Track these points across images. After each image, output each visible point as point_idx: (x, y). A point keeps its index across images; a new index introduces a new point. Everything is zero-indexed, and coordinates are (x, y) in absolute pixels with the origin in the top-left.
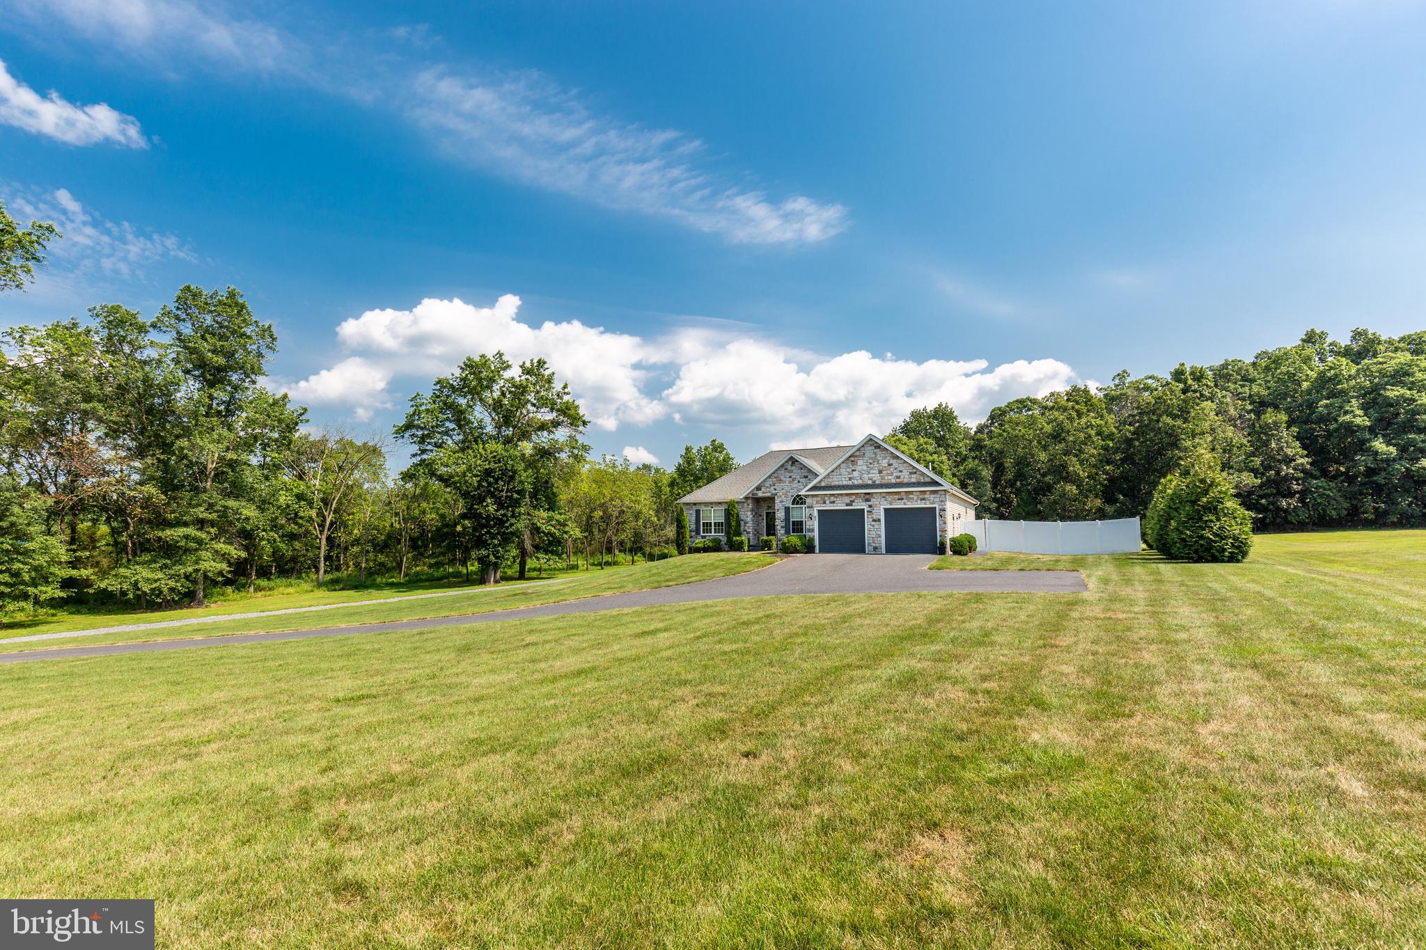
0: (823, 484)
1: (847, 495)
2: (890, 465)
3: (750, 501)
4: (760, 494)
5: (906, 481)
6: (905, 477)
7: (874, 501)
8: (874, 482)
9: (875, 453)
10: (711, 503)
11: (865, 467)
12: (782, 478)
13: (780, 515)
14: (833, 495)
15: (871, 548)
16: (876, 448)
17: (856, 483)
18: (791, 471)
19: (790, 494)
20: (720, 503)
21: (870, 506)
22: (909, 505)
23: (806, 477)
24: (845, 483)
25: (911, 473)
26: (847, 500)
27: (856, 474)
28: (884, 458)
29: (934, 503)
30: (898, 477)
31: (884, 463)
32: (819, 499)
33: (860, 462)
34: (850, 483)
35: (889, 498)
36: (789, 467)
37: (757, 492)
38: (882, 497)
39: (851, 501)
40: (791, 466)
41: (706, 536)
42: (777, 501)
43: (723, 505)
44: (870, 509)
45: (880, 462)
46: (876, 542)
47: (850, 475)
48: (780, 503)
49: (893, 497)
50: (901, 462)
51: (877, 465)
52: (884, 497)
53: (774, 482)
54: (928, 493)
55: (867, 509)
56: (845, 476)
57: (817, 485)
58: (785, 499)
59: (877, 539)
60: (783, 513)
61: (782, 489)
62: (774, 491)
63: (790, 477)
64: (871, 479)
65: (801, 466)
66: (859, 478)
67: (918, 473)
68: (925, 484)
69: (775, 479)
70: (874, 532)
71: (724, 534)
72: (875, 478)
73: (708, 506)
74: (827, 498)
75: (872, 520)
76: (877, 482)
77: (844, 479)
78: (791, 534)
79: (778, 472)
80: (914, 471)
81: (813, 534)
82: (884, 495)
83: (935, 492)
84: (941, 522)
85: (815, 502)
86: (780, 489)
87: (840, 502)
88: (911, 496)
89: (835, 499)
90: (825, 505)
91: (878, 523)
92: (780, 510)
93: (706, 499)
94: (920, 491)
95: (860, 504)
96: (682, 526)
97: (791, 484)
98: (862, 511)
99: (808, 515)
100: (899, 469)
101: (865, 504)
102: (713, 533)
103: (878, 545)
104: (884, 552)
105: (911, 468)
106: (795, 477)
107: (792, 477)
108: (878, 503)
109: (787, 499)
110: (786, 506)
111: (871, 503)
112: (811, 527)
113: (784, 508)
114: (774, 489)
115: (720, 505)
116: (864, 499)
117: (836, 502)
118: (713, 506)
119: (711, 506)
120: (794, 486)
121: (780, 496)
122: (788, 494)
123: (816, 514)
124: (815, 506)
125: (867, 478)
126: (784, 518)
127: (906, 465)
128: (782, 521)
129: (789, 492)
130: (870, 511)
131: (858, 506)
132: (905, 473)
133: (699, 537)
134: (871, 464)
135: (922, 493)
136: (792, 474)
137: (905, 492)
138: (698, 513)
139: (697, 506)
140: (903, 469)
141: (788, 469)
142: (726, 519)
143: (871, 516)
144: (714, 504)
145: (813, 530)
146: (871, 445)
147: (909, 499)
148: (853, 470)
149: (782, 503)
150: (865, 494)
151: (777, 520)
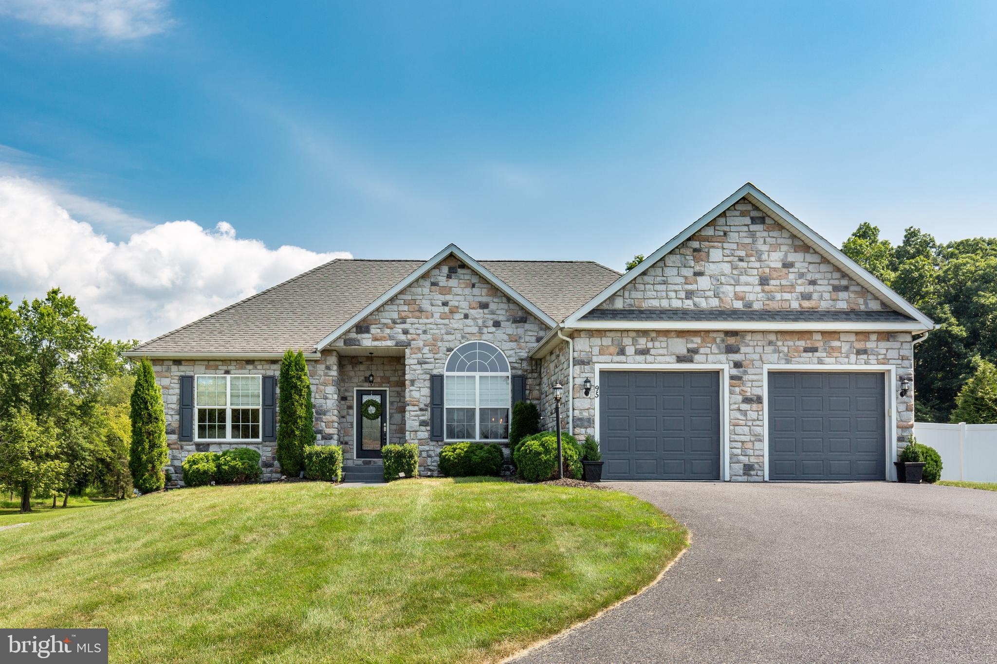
0: (619, 304)
1: (681, 333)
2: (787, 265)
3: (333, 360)
4: (367, 342)
5: (824, 305)
6: (824, 297)
7: (747, 352)
8: (748, 305)
9: (753, 235)
10: (226, 361)
11: (726, 268)
12: (426, 305)
13: (418, 394)
14: (645, 333)
15: (739, 467)
16: (754, 220)
17: (703, 304)
18: (446, 291)
19: (443, 346)
20: (250, 362)
21: (737, 365)
22: (831, 365)
23: (484, 306)
24: (677, 304)
25: (836, 289)
26: (680, 346)
27: (704, 283)
28: (775, 247)
29: (886, 361)
30: (807, 297)
31: (775, 259)
32: (607, 341)
33: (715, 255)
34: (689, 304)
35: (784, 346)
36: (442, 281)
37: (359, 336)
38: (764, 343)
39: (689, 350)
40: (449, 277)
41: (208, 445)
42: (411, 360)
43: (259, 367)
44: (735, 372)
45: (765, 257)
46: (751, 452)
47: (689, 287)
48: (418, 367)
49: (790, 343)
50: (810, 258)
51: (757, 265)
52: (770, 343)
53: (403, 314)
54: (874, 337)
55: (728, 371)
56: (676, 288)
57: (605, 307)
58: (431, 355)
59: (750, 445)
60: (426, 391)
61: (425, 332)
62: (403, 337)
63: (445, 304)
64: (742, 299)
65: (475, 280)
66: (711, 293)
67: (852, 288)
68: (870, 316)
69: (406, 308)
70: (746, 429)
71: (260, 440)
72: (751, 297)
73: (216, 368)
74: (627, 341)
75: (740, 398)
76: (757, 306)
77: (672, 294)
78: (446, 440)
79: (413, 290)
80: (844, 282)
81: (589, 431)
82: (772, 337)
83: (889, 336)
84: (902, 407)
85: (596, 350)
86: (420, 332)
87: (664, 351)
88: (835, 344)
89: (650, 345)
90: (622, 358)
91: (755, 406)
92: (417, 384)
93: (212, 349)
94: (857, 333)
95: (711, 357)
96: (150, 415)
97: (446, 321)
98: (715, 376)
99: (579, 381)
100: (809, 277)
101: (723, 357)
102: (229, 438)
103: (753, 460)
104: (767, 478)
105: (837, 275)
106: (456, 304)
107: (451, 303)
108: (757, 357)
109: (437, 356)
110: (435, 372)
111: (737, 357)
112: (585, 414)
113: (428, 377)
114: (406, 332)
115: (250, 367)
116: (723, 346)
117: (652, 352)
118: (230, 368)
119: (225, 368)
120: (456, 326)
121: (419, 349)
122: (440, 344)
123: (597, 382)
124: (595, 359)
125: (732, 295)
126: (428, 400)
127: (823, 268)
128: (421, 410)
129: (442, 340)
130: (732, 378)
131: (707, 362)
132: (824, 288)
133: (189, 448)
134: (741, 260)
135: (861, 337)
136: (448, 297)
137: (823, 333)
138: (186, 384)
139: (182, 368)
140: (818, 276)
141: (441, 284)
142: (269, 402)
143: (737, 390)
144: (234, 363)
145: (590, 422)
146: (743, 214)
147: (830, 352)
148: (697, 274)
149: (425, 366)
150: (727, 333)
151: (408, 408)
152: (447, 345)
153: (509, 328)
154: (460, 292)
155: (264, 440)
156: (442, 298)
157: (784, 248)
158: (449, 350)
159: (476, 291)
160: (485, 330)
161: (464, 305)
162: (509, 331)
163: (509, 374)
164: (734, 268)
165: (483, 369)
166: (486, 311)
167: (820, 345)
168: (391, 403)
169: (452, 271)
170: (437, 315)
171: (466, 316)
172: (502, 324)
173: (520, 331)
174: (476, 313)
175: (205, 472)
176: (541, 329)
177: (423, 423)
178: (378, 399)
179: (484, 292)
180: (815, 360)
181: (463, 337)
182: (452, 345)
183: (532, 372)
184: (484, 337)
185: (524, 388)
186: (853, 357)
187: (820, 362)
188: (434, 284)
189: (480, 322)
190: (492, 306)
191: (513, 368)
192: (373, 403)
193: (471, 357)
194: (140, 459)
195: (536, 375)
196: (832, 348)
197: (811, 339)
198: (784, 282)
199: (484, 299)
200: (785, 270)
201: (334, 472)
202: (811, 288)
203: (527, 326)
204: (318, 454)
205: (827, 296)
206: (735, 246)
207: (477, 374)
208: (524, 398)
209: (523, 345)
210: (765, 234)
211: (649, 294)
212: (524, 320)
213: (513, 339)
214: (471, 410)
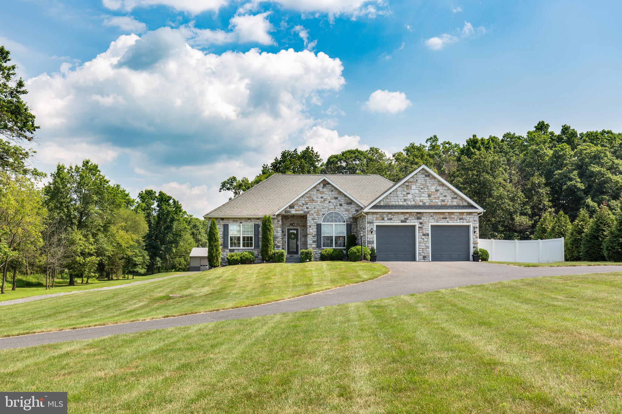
0: (382, 204)
1: (402, 213)
2: (437, 191)
3: (280, 218)
4: (293, 212)
5: (449, 204)
6: (449, 201)
7: (424, 219)
8: (424, 204)
9: (426, 181)
10: (240, 219)
11: (417, 191)
12: (315, 198)
13: (312, 231)
14: (390, 213)
15: (421, 257)
16: (426, 176)
17: (410, 203)
18: (322, 193)
19: (321, 213)
20: (249, 219)
21: (421, 223)
22: (451, 223)
23: (336, 198)
24: (401, 203)
25: (453, 198)
26: (402, 217)
27: (410, 196)
28: (433, 185)
29: (469, 222)
30: (443, 201)
31: (433, 189)
32: (378, 216)
33: (414, 187)
34: (405, 203)
35: (436, 217)
36: (321, 189)
37: (290, 210)
38: (429, 216)
39: (405, 219)
40: (323, 188)
41: (234, 250)
42: (309, 218)
43: (253, 221)
44: (420, 226)
45: (429, 188)
46: (425, 252)
47: (405, 198)
48: (312, 221)
49: (438, 216)
50: (444, 188)
51: (427, 190)
52: (431, 216)
53: (307, 201)
54: (465, 214)
55: (418, 225)
56: (401, 198)
57: (378, 204)
58: (317, 217)
59: (425, 250)
60: (315, 230)
61: (314, 208)
62: (306, 210)
63: (322, 198)
64: (422, 202)
65: (333, 189)
66: (412, 200)
67: (458, 198)
68: (464, 207)
69: (307, 199)
70: (424, 244)
71: (253, 248)
72: (425, 201)
73: (237, 221)
74: (385, 216)
75: (422, 234)
76: (427, 204)
77: (399, 200)
78: (322, 248)
79: (310, 192)
80: (455, 196)
81: (373, 245)
82: (432, 214)
83: (470, 213)
84: (475, 237)
85: (375, 219)
87: (396, 219)
88: (453, 216)
89: (392, 217)
90: (383, 221)
91: (426, 237)
92: (312, 227)
93: (235, 214)
94: (460, 213)
95: (412, 221)
96: (215, 239)
97: (322, 204)
98: (414, 226)
99: (369, 229)
100: (444, 194)
101: (416, 221)
102: (241, 247)
103: (426, 254)
104: (430, 260)
105: (453, 194)
106: (326, 198)
107: (324, 197)
108: (427, 221)
109: (319, 217)
110: (318, 223)
111: (421, 221)
112: (371, 240)
113: (316, 224)
114: (307, 208)
115: (249, 221)
116: (416, 217)
117: (393, 219)
118: (242, 221)
119: (240, 221)
120: (326, 206)
121: (313, 214)
122: (320, 212)
123: (375, 229)
124: (374, 222)
125: (419, 200)
126: (316, 233)
127: (449, 191)
128: (313, 237)
129: (321, 211)
130: (419, 227)
131: (411, 222)
132: (449, 198)
133: (227, 251)
134: (422, 189)
135: (461, 214)
136: (323, 195)
137: (449, 213)
138: (226, 227)
139: (224, 221)
140: (447, 194)
141: (320, 190)
142: (257, 234)
143: (421, 231)
144: (244, 219)
145: (372, 242)
146: (422, 174)
147: (451, 219)
148: (408, 194)
149: (315, 221)
150: (417, 213)
151: (308, 236)
152: (323, 212)
153: (345, 206)
154: (327, 193)
155: (255, 248)
156: (321, 195)
157: (436, 185)
158: (323, 215)
159: (333, 193)
160: (337, 207)
161: (329, 198)
162: (346, 207)
163: (345, 223)
164: (420, 191)
165: (336, 221)
166: (337, 200)
167: (448, 217)
168: (300, 233)
169: (324, 186)
170: (319, 202)
171: (330, 202)
172: (343, 205)
173: (350, 207)
174: (333, 201)
175: (237, 260)
176: (357, 207)
177: (314, 242)
178: (295, 232)
179: (336, 193)
180: (446, 222)
181: (328, 210)
182: (324, 213)
183: (354, 222)
184: (336, 210)
185: (351, 229)
186: (458, 221)
187: (448, 222)
188: (317, 190)
189: (335, 204)
190: (339, 198)
191: (347, 221)
192: (293, 234)
193: (331, 217)
194: (212, 255)
195: (355, 224)
196: (452, 218)
197: (444, 215)
198: (436, 196)
199: (336, 196)
200: (436, 192)
201: (283, 259)
202: (444, 198)
203: (352, 206)
204: (277, 253)
205: (450, 200)
206: (420, 184)
207: (334, 223)
208: (351, 232)
209: (351, 212)
210: (430, 180)
211: (392, 200)
212: (351, 203)
213: (347, 210)
214: (332, 237)
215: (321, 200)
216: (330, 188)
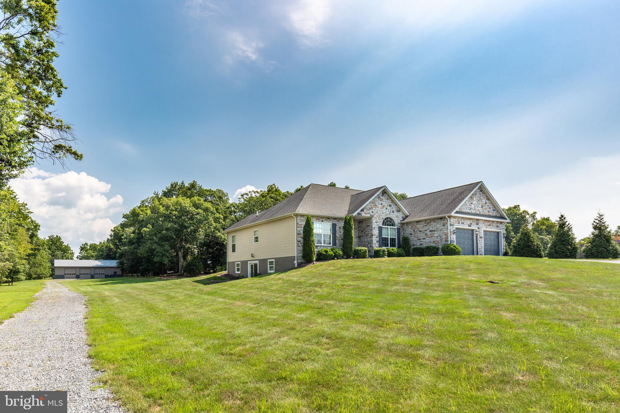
1: (469, 219)
2: (486, 203)
4: (363, 215)
5: (492, 214)
7: (481, 225)
9: (480, 195)
10: (322, 217)
11: (476, 203)
12: (377, 204)
13: (376, 232)
14: (463, 218)
16: (480, 191)
18: (382, 200)
19: (381, 218)
20: (329, 218)
21: (478, 228)
22: (493, 229)
23: (390, 206)
24: (468, 211)
25: (493, 210)
26: (469, 222)
27: (473, 206)
28: (484, 198)
29: (500, 229)
30: (489, 212)
31: (484, 201)
33: (475, 198)
34: (470, 211)
37: (361, 212)
38: (482, 223)
39: (470, 224)
40: (382, 196)
41: (317, 246)
42: (374, 221)
43: (331, 220)
44: (478, 230)
45: (482, 200)
46: (481, 251)
47: (471, 207)
49: (486, 223)
50: (490, 202)
51: (481, 202)
53: (373, 206)
54: (499, 223)
55: (476, 229)
56: (468, 207)
58: (378, 220)
59: (481, 249)
60: (378, 231)
61: (377, 213)
62: (372, 214)
63: (382, 204)
65: (389, 198)
66: (474, 209)
68: (498, 217)
69: (372, 204)
71: (331, 245)
72: (480, 211)
73: (320, 220)
74: (460, 220)
75: (480, 237)
76: (481, 213)
78: (383, 247)
79: (375, 199)
80: (495, 209)
82: (484, 221)
83: (501, 223)
84: (503, 241)
85: (456, 222)
86: (376, 212)
87: (466, 223)
88: (493, 224)
89: (464, 221)
90: (459, 225)
91: (481, 239)
92: (375, 229)
94: (497, 222)
95: (474, 226)
97: (382, 210)
100: (489, 206)
101: (476, 226)
102: (323, 244)
103: (481, 253)
106: (384, 204)
109: (380, 220)
110: (380, 225)
111: (478, 226)
112: (453, 239)
113: (378, 227)
114: (372, 212)
115: (329, 220)
116: (476, 223)
117: (464, 223)
118: (323, 220)
119: (322, 220)
120: (384, 211)
121: (376, 218)
122: (380, 216)
123: (455, 231)
124: (454, 225)
125: (477, 209)
126: (378, 234)
127: (491, 204)
128: (377, 237)
134: (479, 201)
136: (382, 202)
137: (492, 221)
140: (491, 207)
141: (381, 198)
142: (334, 233)
143: (479, 235)
144: (324, 218)
147: (493, 226)
148: (472, 203)
149: (377, 223)
150: (477, 220)
151: (374, 236)
154: (385, 201)
155: (333, 245)
156: (380, 202)
158: (383, 219)
160: (391, 213)
161: (386, 205)
162: (396, 214)
165: (390, 226)
167: (491, 224)
169: (383, 194)
170: (380, 208)
171: (386, 209)
172: (395, 212)
173: (398, 214)
174: (388, 208)
176: (403, 214)
177: (377, 241)
179: (390, 201)
181: (386, 215)
182: (383, 217)
183: (401, 227)
184: (390, 215)
185: (400, 232)
187: (491, 229)
188: (379, 198)
189: (390, 210)
190: (392, 206)
191: (397, 226)
193: (387, 221)
197: (490, 222)
198: (485, 207)
199: (391, 204)
202: (489, 209)
203: (400, 213)
204: (360, 250)
205: (492, 212)
206: (477, 197)
207: (389, 227)
208: (400, 235)
209: (399, 219)
210: (482, 195)
211: (464, 208)
212: (399, 211)
213: (397, 217)
214: (388, 238)
215: (380, 206)
216: (387, 196)
